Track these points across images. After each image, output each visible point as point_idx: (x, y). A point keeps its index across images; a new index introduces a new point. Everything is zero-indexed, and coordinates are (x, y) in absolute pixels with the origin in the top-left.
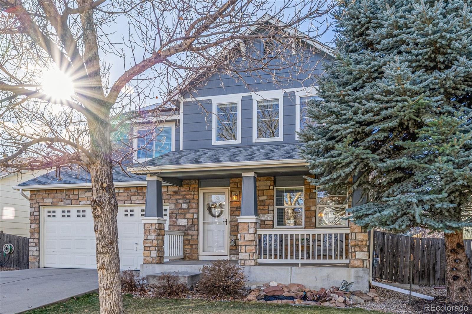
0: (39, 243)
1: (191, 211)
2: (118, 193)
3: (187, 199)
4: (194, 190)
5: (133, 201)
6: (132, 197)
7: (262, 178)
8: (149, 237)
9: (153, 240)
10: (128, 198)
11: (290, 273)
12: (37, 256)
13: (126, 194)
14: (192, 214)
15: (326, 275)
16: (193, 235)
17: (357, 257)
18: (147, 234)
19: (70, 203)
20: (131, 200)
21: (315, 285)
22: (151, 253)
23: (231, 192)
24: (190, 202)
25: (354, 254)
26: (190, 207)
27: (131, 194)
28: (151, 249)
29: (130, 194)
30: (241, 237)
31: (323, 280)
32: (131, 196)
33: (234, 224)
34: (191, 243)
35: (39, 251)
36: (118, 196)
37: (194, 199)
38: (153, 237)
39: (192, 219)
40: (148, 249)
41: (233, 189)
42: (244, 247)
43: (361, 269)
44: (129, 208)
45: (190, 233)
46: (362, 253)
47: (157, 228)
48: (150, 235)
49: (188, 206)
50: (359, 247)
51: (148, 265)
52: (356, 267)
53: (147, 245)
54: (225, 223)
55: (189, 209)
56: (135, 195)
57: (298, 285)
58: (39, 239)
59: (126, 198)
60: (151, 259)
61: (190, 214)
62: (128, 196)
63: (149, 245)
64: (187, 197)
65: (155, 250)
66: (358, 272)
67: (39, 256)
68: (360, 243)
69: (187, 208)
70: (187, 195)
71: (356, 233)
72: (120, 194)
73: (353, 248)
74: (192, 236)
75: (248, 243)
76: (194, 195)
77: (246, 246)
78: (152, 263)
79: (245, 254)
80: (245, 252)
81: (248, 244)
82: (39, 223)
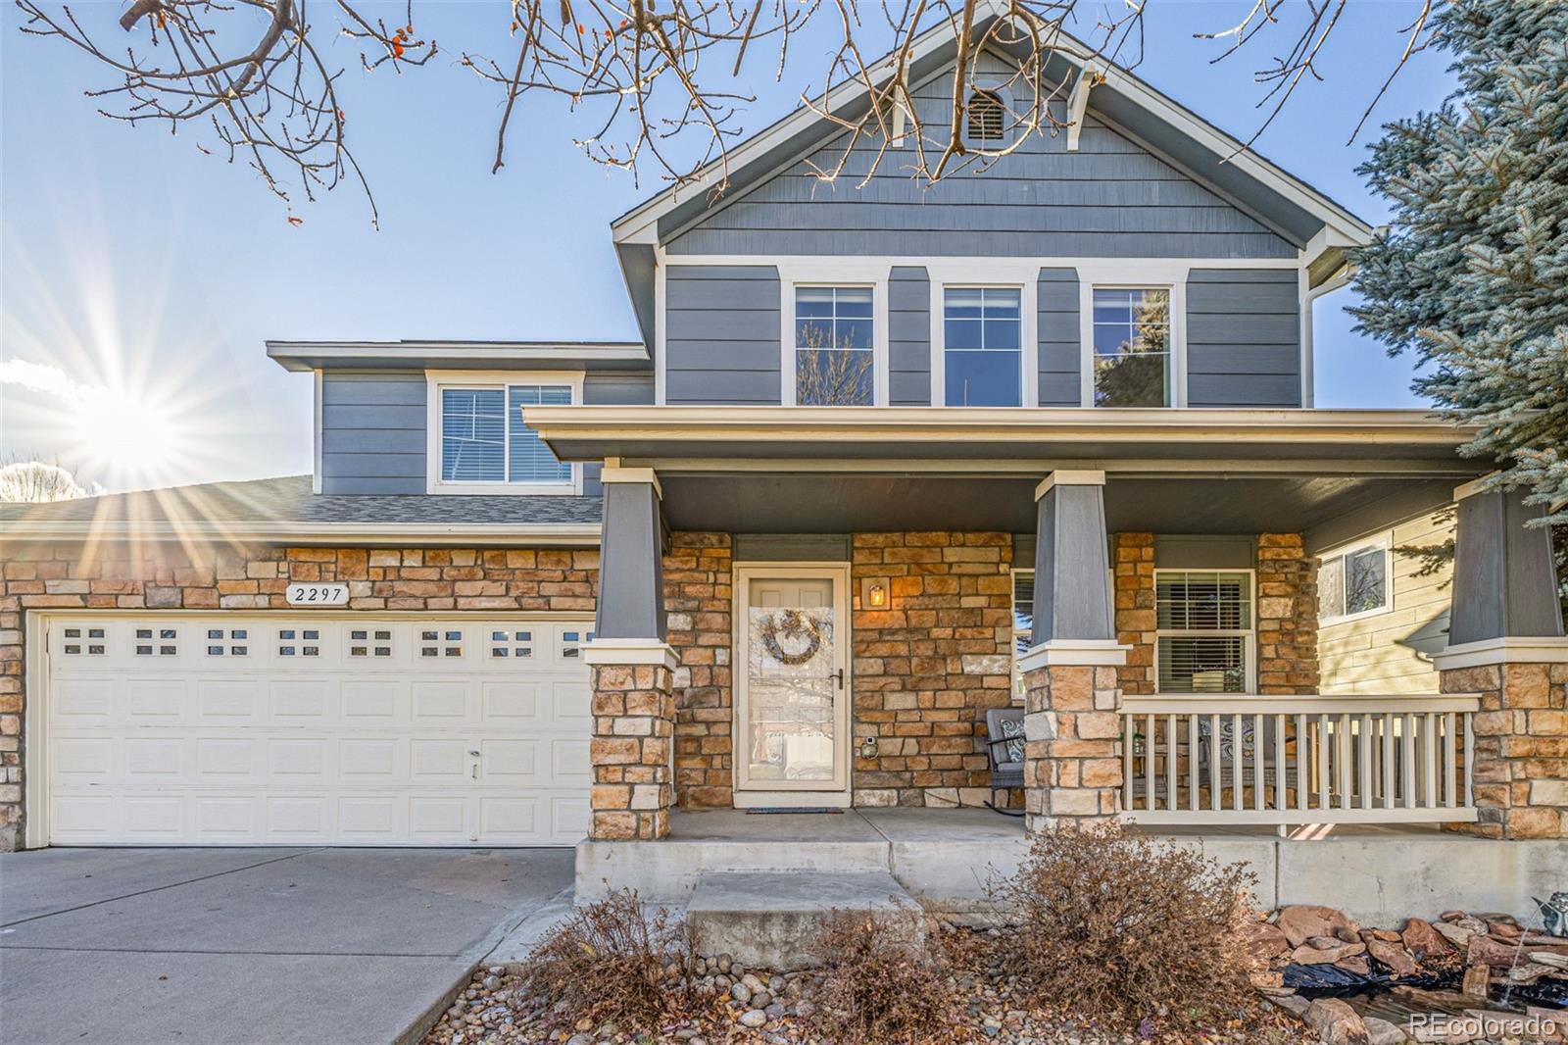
0: (22, 752)
1: (704, 640)
2: (398, 569)
3: (689, 598)
4: (715, 568)
5: (461, 602)
6: (458, 585)
7: (970, 536)
8: (622, 726)
9: (641, 739)
10: (441, 589)
11: (1272, 866)
12: (12, 804)
13: (434, 574)
14: (709, 652)
15: (1420, 868)
16: (715, 723)
17: (1535, 800)
18: (609, 710)
19: (175, 599)
20: (455, 597)
22: (632, 792)
23: (856, 579)
24: (699, 610)
25: (1524, 786)
26: (701, 626)
27: (454, 573)
28: (629, 778)
29: (449, 573)
30: (1060, 723)
31: (1410, 887)
32: (455, 581)
33: (871, 687)
34: (705, 751)
35: (22, 783)
36: (399, 578)
37: (714, 597)
38: (643, 727)
39: (710, 667)
40: (618, 777)
41: (861, 570)
42: (1073, 766)
43: (1555, 843)
44: (441, 628)
45: (702, 714)
46: (1556, 785)
47: (660, 685)
48: (625, 715)
49: (695, 623)
50: (1542, 761)
51: (617, 846)
52: (1534, 837)
53: (610, 760)
54: (836, 681)
55: (695, 631)
56: (471, 579)
58: (20, 736)
59: (432, 588)
60: (632, 821)
61: (700, 650)
62: (441, 579)
63: (623, 759)
64: (689, 590)
65: (654, 781)
66: (1541, 855)
67: (22, 802)
68: (1546, 749)
69: (688, 628)
70: (689, 584)
71: (1527, 710)
72: (404, 573)
73: (1518, 764)
74: (708, 724)
75: (1090, 750)
76: (715, 584)
77: (1082, 760)
78: (637, 836)
79: (1081, 793)
80: (1081, 785)
81: (1094, 753)
82: (22, 675)
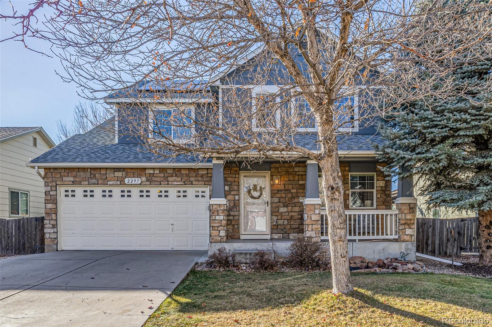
0: (57, 224)
1: (232, 193)
2: (153, 174)
3: (228, 181)
4: (235, 173)
5: (170, 183)
6: (169, 178)
7: (301, 164)
8: (217, 218)
9: (221, 220)
10: (164, 179)
11: (352, 248)
12: (55, 238)
13: (162, 175)
14: (234, 196)
15: (382, 248)
17: (406, 233)
18: (215, 214)
19: (96, 182)
20: (168, 181)
21: (373, 257)
22: (219, 232)
23: (272, 176)
24: (231, 185)
25: (404, 230)
26: (231, 189)
27: (168, 175)
28: (219, 229)
29: (166, 175)
30: (308, 217)
31: (380, 253)
32: (168, 177)
33: (275, 206)
34: (233, 223)
35: (57, 233)
36: (153, 176)
37: (235, 181)
38: (222, 218)
39: (234, 200)
40: (217, 229)
41: (273, 173)
43: (410, 243)
44: (163, 189)
45: (232, 213)
46: (411, 230)
47: (225, 209)
48: (218, 215)
49: (230, 188)
50: (408, 225)
51: (216, 244)
52: (406, 241)
53: (215, 225)
54: (267, 204)
55: (230, 191)
56: (172, 176)
57: (361, 257)
58: (56, 220)
59: (162, 179)
60: (220, 238)
61: (231, 196)
62: (164, 177)
63: (217, 225)
64: (229, 179)
65: (224, 230)
66: (407, 245)
67: (57, 238)
68: (409, 222)
69: (228, 190)
70: (229, 177)
71: (405, 213)
72: (155, 175)
73: (403, 225)
74: (234, 216)
76: (235, 177)
77: (312, 225)
78: (221, 242)
79: (312, 232)
80: (312, 230)
82: (56, 204)
